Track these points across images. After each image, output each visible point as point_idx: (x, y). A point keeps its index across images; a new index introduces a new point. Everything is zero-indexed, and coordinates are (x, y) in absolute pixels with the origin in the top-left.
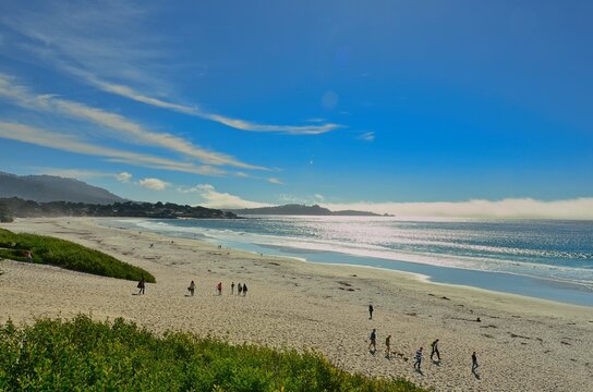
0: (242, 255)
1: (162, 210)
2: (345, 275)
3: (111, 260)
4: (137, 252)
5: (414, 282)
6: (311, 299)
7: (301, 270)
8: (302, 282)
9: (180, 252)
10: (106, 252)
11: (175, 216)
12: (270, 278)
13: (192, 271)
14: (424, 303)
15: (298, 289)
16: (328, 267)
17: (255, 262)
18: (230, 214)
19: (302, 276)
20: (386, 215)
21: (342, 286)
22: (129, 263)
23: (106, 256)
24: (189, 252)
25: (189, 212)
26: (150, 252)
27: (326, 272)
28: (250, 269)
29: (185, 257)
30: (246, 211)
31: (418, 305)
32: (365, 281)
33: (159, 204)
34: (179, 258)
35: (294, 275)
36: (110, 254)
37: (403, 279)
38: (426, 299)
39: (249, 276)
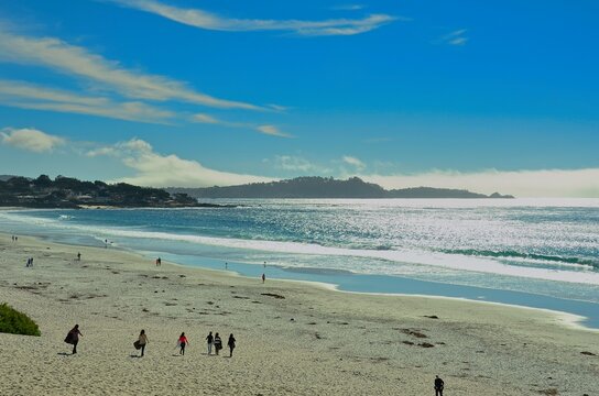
0: (211, 280)
1: (49, 191)
2: (414, 316)
5: (553, 328)
6: (348, 365)
7: (327, 307)
8: (331, 332)
9: (86, 273)
11: (74, 204)
12: (265, 324)
13: (111, 311)
14: (572, 370)
15: (320, 345)
16: (379, 301)
17: (235, 293)
18: (184, 198)
19: (329, 319)
20: (496, 195)
21: (410, 338)
25: (102, 194)
26: (27, 276)
27: (376, 311)
28: (225, 305)
29: (97, 284)
31: (560, 375)
32: (455, 328)
33: (43, 181)
34: (85, 285)
35: (313, 316)
37: (529, 323)
38: (576, 362)
39: (222, 319)
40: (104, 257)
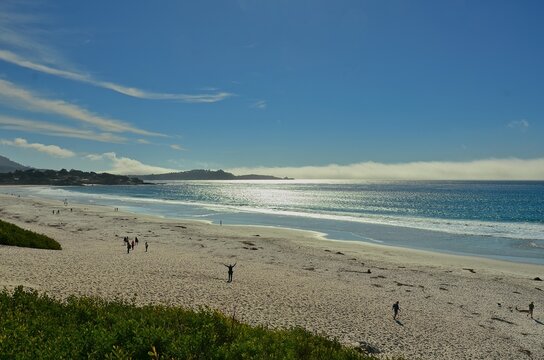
0: (151, 220)
1: (66, 177)
2: (249, 235)
3: (14, 228)
4: (41, 220)
5: (312, 239)
6: (217, 259)
7: (207, 232)
8: (209, 244)
9: (86, 218)
10: (8, 221)
11: (80, 184)
12: (177, 241)
13: (99, 236)
14: (321, 258)
15: (204, 250)
16: (232, 229)
17: (162, 226)
18: (137, 180)
19: (208, 237)
20: (286, 178)
21: (246, 246)
22: (33, 231)
23: (8, 224)
24: (96, 219)
25: (95, 178)
26: (55, 219)
27: (230, 233)
28: (157, 232)
29: (92, 223)
30: (153, 177)
31: (316, 261)
32: (267, 240)
33: (64, 171)
34: (85, 224)
35: (200, 237)
36: (11, 222)
37: (301, 237)
38: (323, 255)
39: (156, 239)
40: (95, 209)
